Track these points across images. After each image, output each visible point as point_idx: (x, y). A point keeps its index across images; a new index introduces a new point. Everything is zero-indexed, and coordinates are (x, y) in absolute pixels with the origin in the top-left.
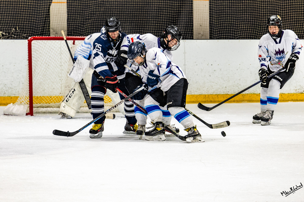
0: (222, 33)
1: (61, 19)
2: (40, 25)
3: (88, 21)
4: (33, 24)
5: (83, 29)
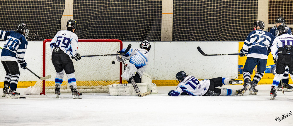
0: (181, 37)
2: (53, 31)
3: (87, 29)
4: (49, 30)
5: (83, 34)
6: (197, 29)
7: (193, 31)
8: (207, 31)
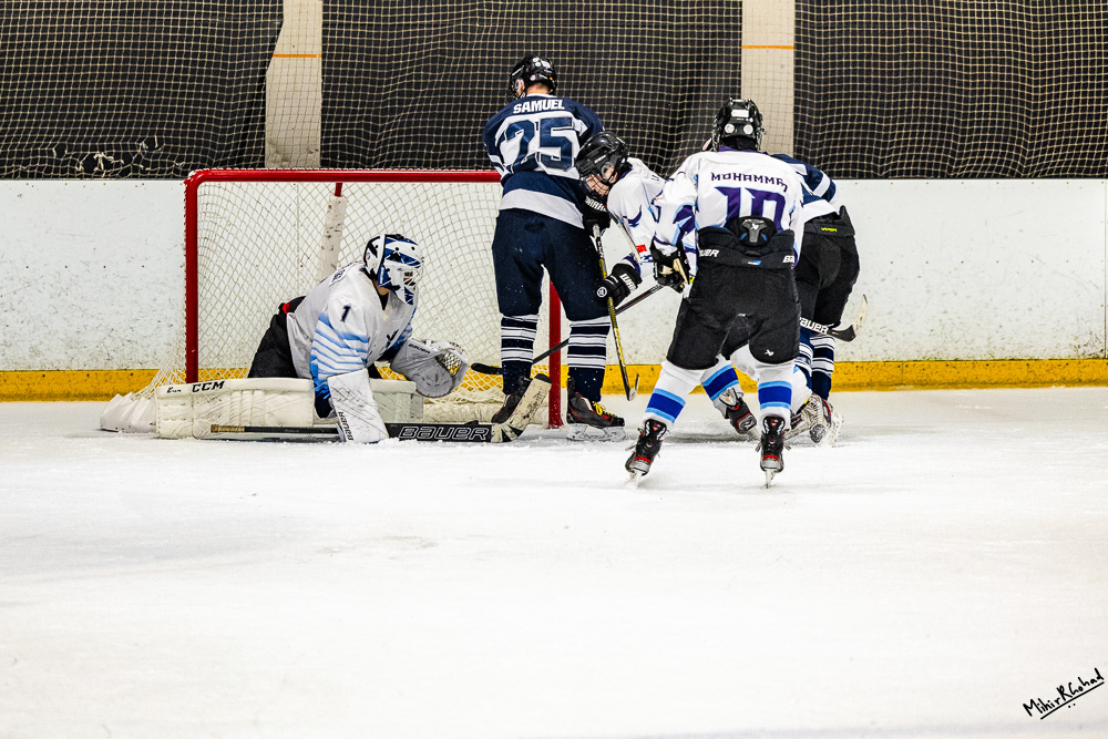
0: (833, 158)
1: (302, 111)
2: (231, 130)
3: (391, 119)
4: (209, 128)
5: (372, 146)
6: (908, 120)
7: (894, 128)
8: (957, 130)
